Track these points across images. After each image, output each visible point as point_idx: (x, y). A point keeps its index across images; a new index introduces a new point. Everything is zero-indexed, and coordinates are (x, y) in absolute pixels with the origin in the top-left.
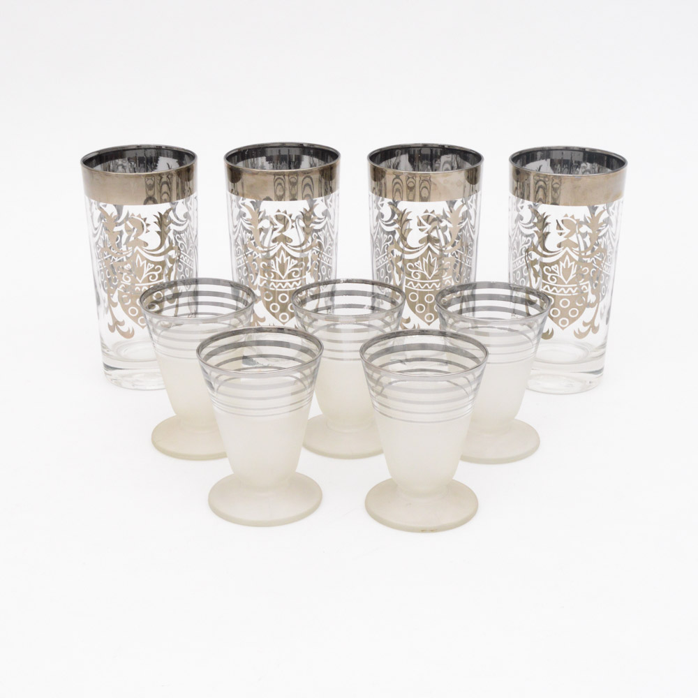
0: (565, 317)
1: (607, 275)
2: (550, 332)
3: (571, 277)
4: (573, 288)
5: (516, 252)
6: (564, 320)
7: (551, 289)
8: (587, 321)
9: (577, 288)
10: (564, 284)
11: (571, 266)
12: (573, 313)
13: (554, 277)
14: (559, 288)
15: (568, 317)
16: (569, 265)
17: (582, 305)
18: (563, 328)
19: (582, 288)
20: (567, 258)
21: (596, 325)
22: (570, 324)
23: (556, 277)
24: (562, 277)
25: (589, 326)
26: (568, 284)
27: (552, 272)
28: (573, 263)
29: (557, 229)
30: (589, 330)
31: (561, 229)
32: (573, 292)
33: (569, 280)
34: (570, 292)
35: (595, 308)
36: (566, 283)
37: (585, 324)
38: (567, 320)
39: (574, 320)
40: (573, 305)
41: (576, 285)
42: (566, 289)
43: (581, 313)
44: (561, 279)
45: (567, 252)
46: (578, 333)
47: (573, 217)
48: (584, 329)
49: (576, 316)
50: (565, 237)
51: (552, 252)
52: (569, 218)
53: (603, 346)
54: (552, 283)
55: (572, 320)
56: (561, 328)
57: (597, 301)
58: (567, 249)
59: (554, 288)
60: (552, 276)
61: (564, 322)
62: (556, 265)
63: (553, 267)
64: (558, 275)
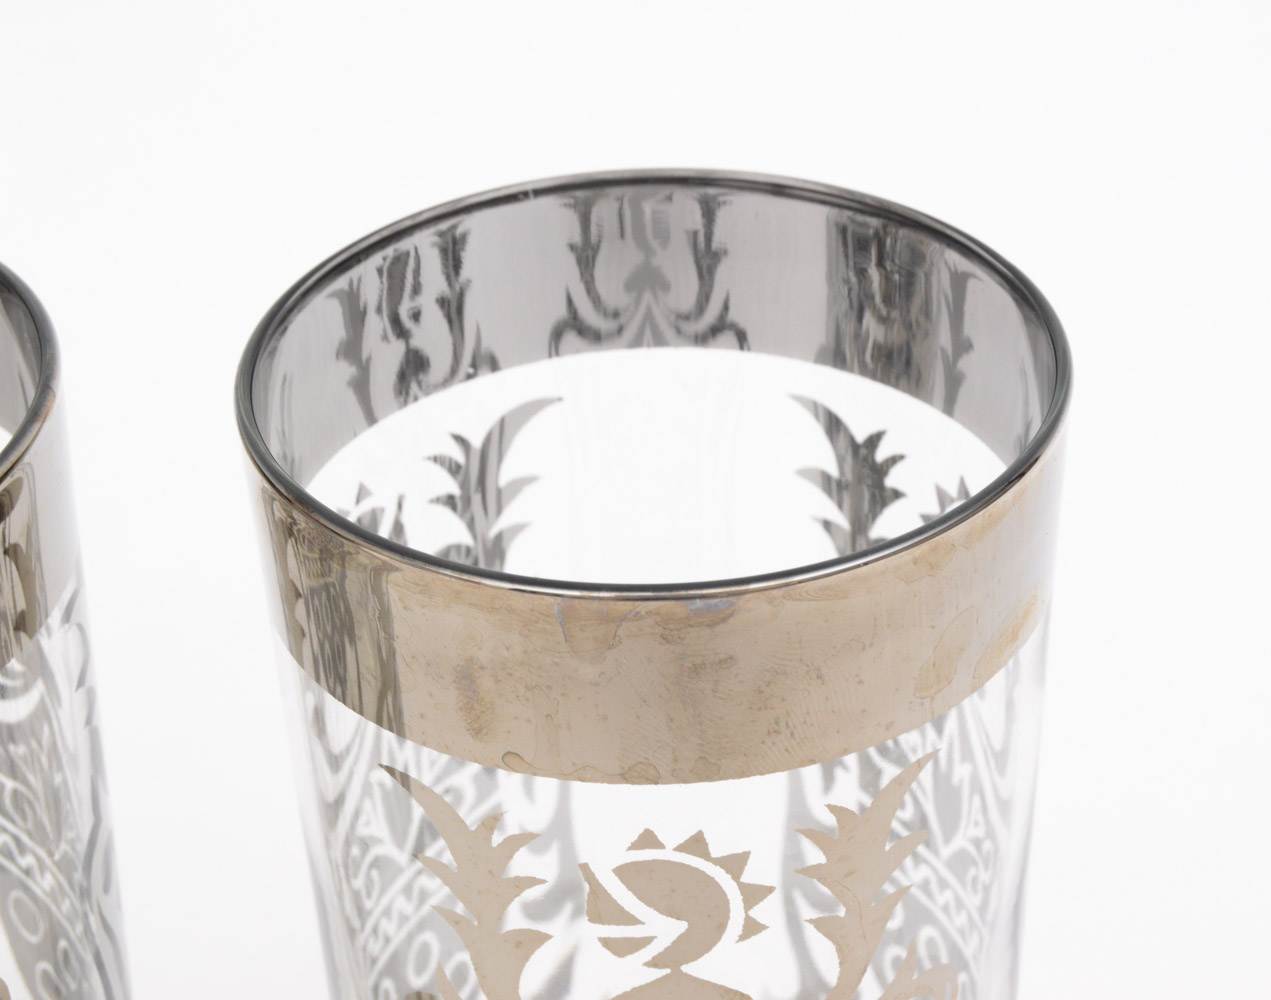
47: (694, 846)
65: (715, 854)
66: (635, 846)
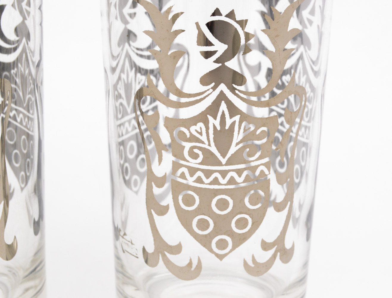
0: (224, 234)
1: (305, 144)
2: (194, 266)
3: (233, 149)
4: (239, 172)
5: (125, 103)
6: (221, 240)
7: (192, 175)
8: (270, 240)
9: (245, 173)
10: (220, 164)
11: (233, 124)
12: (241, 223)
13: (196, 151)
14: (208, 174)
15: (231, 234)
16: (229, 122)
17: (259, 205)
18: (221, 257)
19: (257, 173)
20: (223, 107)
21: (288, 246)
22: (234, 247)
23: (200, 148)
24: (213, 149)
25: (272, 251)
26: (227, 164)
27: (193, 139)
28: (237, 118)
29: (199, 44)
30: (274, 256)
31: (208, 43)
32: (240, 180)
33: (229, 155)
34: (232, 181)
35: (286, 211)
36: (224, 161)
37: (265, 246)
38: (229, 239)
39: (243, 238)
40: (239, 208)
41: (242, 166)
42: (224, 174)
43: (256, 224)
44: (212, 154)
45: (222, 94)
46: (251, 263)
47: (231, 15)
48: (264, 256)
49: (246, 230)
50: (216, 61)
51: (190, 96)
52: (223, 18)
53: (302, 280)
54: (193, 163)
55: (239, 240)
56: (217, 255)
57: (289, 197)
58: (223, 87)
59: (199, 174)
60: (192, 148)
61: (222, 244)
62: (201, 125)
63: (193, 129)
64: (206, 146)
65: (237, 19)
66: (214, 15)
